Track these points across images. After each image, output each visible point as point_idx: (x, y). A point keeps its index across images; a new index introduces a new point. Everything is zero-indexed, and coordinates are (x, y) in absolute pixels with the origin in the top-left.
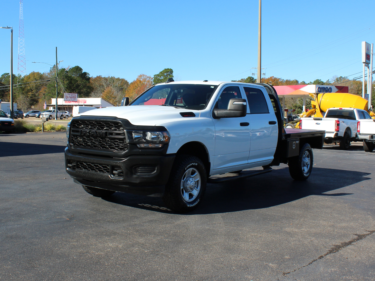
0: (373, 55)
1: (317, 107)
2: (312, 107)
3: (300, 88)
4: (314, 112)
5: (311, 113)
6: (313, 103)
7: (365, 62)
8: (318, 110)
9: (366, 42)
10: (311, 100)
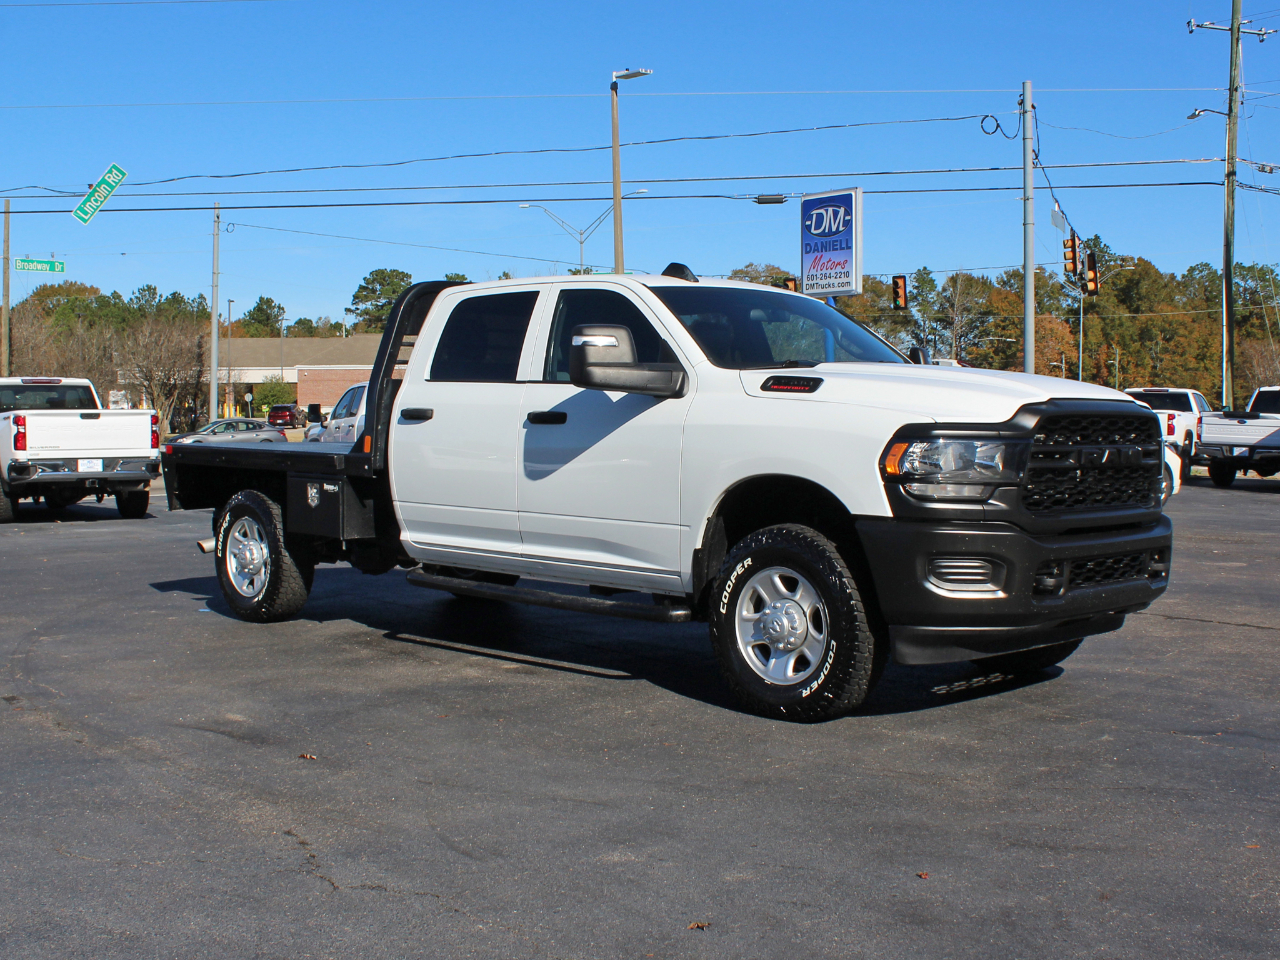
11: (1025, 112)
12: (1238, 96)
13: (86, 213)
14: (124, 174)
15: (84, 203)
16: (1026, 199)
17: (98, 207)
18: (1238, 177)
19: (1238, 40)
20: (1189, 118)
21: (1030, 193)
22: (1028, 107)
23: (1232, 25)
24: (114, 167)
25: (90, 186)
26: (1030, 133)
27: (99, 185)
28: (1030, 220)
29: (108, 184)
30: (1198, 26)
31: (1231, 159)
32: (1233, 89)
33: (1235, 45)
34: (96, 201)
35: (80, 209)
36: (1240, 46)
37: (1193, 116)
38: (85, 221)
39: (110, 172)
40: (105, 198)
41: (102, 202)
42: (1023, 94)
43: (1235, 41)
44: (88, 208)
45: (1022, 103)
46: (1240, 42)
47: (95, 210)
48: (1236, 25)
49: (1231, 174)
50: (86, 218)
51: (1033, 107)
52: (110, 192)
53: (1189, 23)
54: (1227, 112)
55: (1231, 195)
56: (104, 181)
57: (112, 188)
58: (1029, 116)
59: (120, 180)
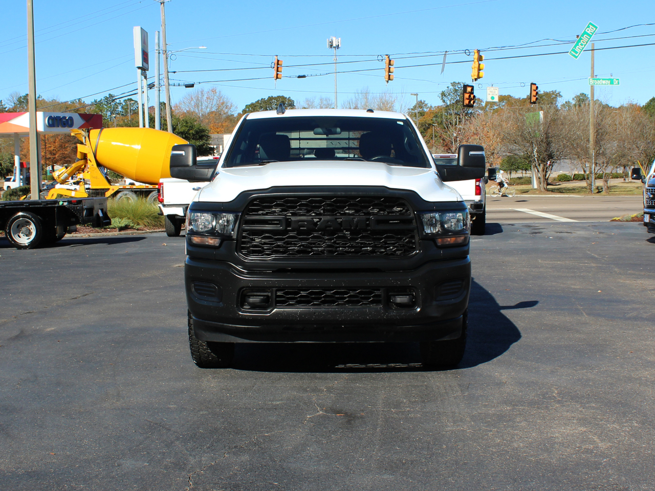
0: (159, 53)
1: (90, 156)
2: (79, 156)
3: (10, 119)
4: (83, 167)
5: (77, 169)
6: (81, 149)
7: (141, 66)
8: (92, 164)
9: (141, 28)
10: (76, 143)
13: (576, 53)
14: (596, 28)
15: (575, 47)
17: (583, 48)
24: (590, 24)
25: (578, 36)
27: (582, 35)
29: (588, 34)
34: (582, 45)
35: (573, 50)
38: (576, 57)
39: (588, 27)
40: (587, 43)
41: (585, 45)
44: (577, 49)
47: (581, 50)
50: (577, 55)
52: (589, 39)
56: (585, 33)
57: (590, 36)
59: (594, 32)
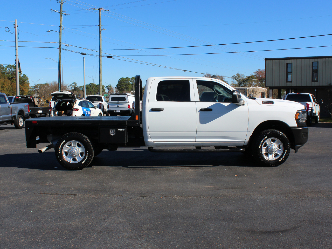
11: (16, 27)
12: (62, 28)
16: (16, 49)
18: (62, 47)
19: (62, 15)
20: (47, 32)
21: (17, 48)
22: (16, 26)
23: (60, 12)
26: (17, 33)
28: (17, 54)
30: (53, 11)
31: (60, 42)
32: (60, 26)
33: (61, 16)
36: (62, 17)
37: (48, 31)
42: (15, 23)
43: (61, 15)
45: (15, 24)
46: (62, 16)
48: (61, 12)
49: (60, 46)
51: (17, 26)
53: (51, 10)
54: (59, 31)
55: (60, 51)
58: (17, 28)
